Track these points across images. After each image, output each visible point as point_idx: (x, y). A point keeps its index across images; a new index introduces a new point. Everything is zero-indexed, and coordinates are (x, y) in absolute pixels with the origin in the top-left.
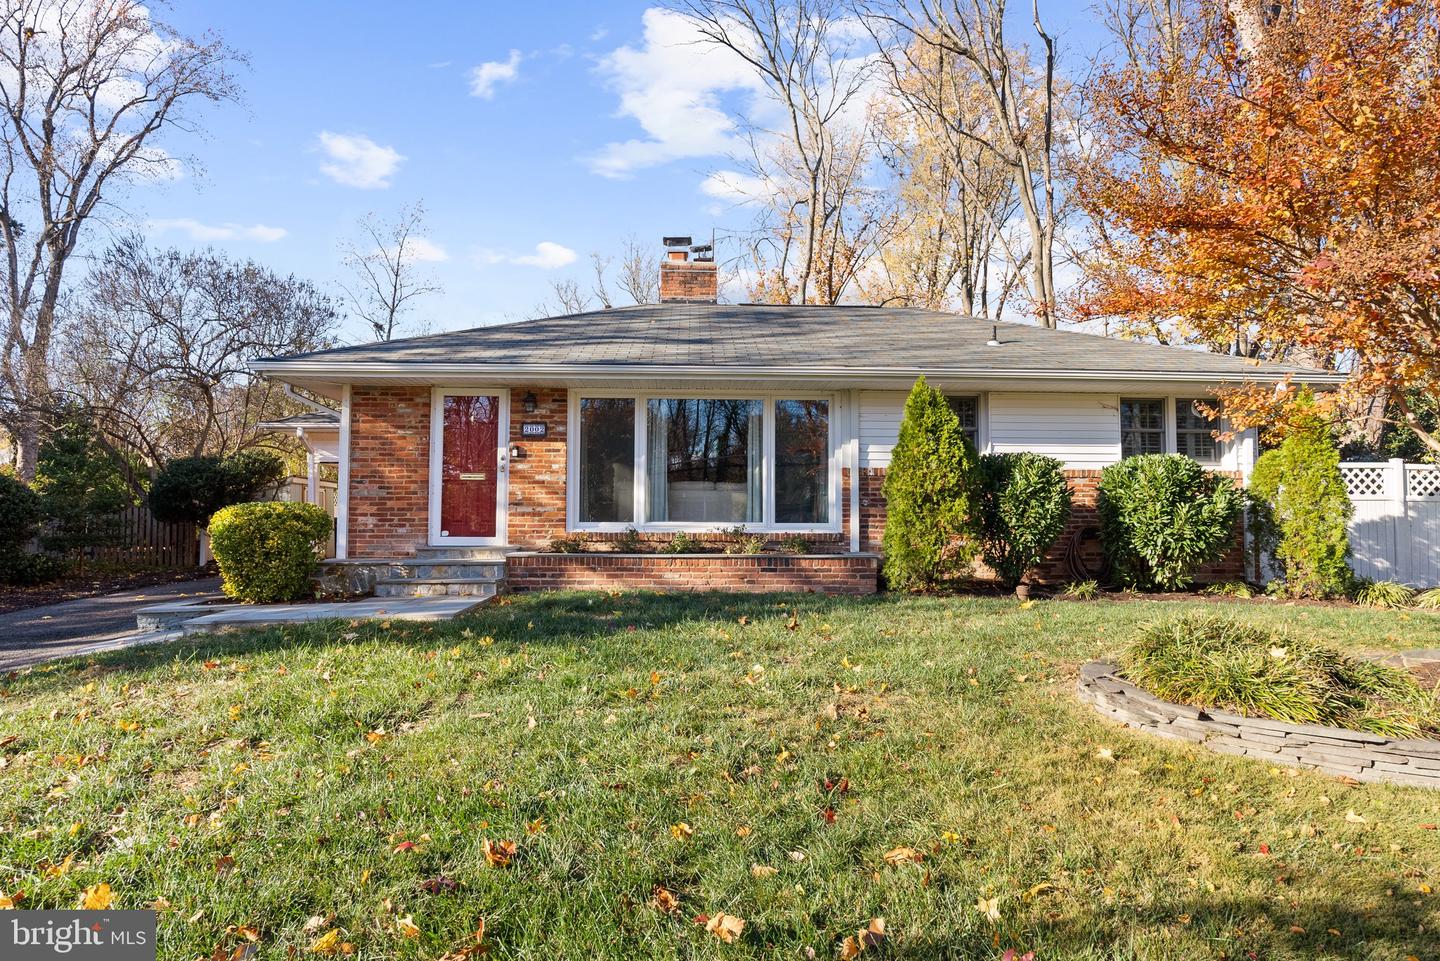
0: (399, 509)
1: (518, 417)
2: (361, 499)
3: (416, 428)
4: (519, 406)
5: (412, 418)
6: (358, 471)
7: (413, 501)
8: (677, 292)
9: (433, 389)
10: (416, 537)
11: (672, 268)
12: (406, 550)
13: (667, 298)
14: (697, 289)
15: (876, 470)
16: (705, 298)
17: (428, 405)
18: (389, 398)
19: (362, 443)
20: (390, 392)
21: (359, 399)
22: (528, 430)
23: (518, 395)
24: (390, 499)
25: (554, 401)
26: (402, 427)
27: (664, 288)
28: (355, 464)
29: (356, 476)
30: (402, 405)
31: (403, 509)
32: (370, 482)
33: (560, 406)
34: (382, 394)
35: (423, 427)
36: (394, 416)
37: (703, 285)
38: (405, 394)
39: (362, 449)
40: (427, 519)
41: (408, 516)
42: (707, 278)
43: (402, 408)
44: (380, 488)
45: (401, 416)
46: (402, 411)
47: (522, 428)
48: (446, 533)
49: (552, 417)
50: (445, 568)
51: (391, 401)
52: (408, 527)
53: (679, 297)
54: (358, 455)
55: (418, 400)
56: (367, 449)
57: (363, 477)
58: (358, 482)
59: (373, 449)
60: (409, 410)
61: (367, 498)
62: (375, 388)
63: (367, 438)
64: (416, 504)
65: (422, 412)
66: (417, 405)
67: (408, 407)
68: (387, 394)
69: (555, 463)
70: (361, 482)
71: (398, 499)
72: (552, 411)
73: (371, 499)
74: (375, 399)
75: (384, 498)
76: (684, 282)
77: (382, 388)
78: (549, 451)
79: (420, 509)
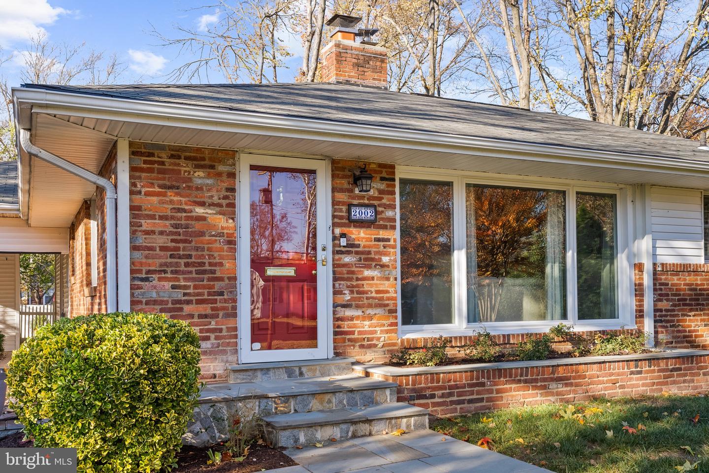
0: (200, 316)
1: (342, 197)
2: (147, 303)
3: (219, 205)
4: (344, 183)
5: (214, 193)
6: (141, 264)
7: (219, 305)
8: (351, 73)
9: (237, 155)
10: (224, 352)
11: (346, 48)
12: (212, 372)
13: (341, 79)
14: (369, 74)
15: (663, 264)
16: (376, 83)
17: (232, 175)
18: (182, 162)
19: (146, 224)
20: (183, 155)
21: (139, 162)
22: (357, 213)
23: (343, 169)
24: (188, 302)
25: (382, 179)
26: (202, 204)
27: (338, 69)
28: (138, 254)
29: (140, 271)
30: (201, 173)
31: (206, 316)
32: (160, 279)
33: (388, 186)
34: (172, 157)
35: (228, 205)
36: (189, 188)
37: (374, 70)
38: (203, 159)
39: (147, 233)
40: (235, 329)
41: (213, 325)
42: (378, 64)
43: (200, 177)
44: (173, 287)
45: (199, 189)
46: (199, 181)
47: (349, 211)
48: (257, 345)
49: (380, 199)
50: (327, 397)
51: (185, 167)
52: (213, 341)
53: (353, 80)
54: (141, 241)
55: (221, 168)
56: (153, 232)
57: (148, 272)
58: (142, 280)
59: (161, 233)
60: (209, 181)
61: (155, 302)
62: (162, 148)
63: (152, 217)
64: (223, 308)
65: (225, 185)
66: (219, 175)
67: (209, 176)
68: (179, 157)
69: (386, 254)
70: (146, 280)
71: (199, 302)
72: (381, 192)
73: (162, 302)
74: (163, 163)
75: (179, 302)
76: (358, 65)
77: (171, 148)
78: (379, 240)
79: (227, 316)
